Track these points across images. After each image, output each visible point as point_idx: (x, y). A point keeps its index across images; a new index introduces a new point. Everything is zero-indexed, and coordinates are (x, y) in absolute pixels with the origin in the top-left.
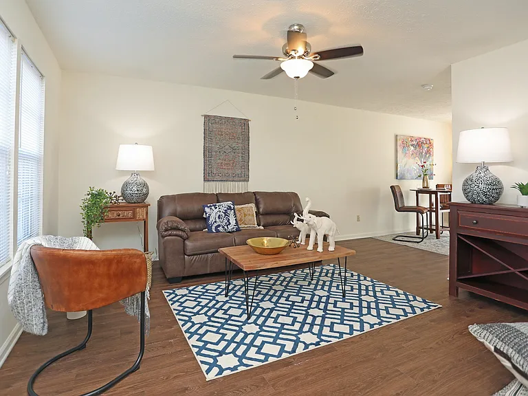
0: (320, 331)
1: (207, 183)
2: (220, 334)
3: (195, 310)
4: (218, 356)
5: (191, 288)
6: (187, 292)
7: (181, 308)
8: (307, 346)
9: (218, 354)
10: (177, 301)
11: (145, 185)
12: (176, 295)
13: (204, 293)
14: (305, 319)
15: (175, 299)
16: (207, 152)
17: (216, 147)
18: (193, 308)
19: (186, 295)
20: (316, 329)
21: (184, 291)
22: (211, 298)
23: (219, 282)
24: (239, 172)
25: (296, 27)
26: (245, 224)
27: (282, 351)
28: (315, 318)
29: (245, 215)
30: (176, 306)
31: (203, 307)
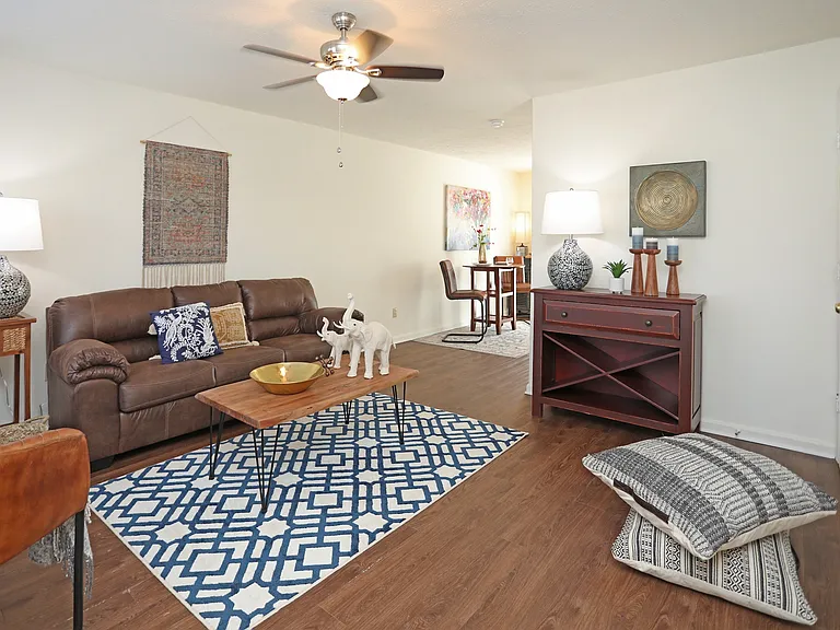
0: (384, 505)
1: (149, 269)
2: (222, 551)
3: (159, 517)
4: (231, 594)
5: (136, 475)
6: (130, 484)
7: (127, 520)
8: (372, 536)
9: (230, 590)
10: (116, 506)
11: (22, 280)
12: (110, 495)
13: (165, 479)
14: (356, 491)
15: (109, 504)
16: (151, 211)
17: (167, 202)
18: (153, 514)
19: (129, 491)
20: (377, 505)
21: (125, 484)
22: (184, 486)
23: (189, 451)
24: (209, 245)
25: (344, 18)
26: (229, 341)
27: (337, 554)
28: (369, 486)
29: (228, 324)
30: (115, 517)
31: (173, 508)
